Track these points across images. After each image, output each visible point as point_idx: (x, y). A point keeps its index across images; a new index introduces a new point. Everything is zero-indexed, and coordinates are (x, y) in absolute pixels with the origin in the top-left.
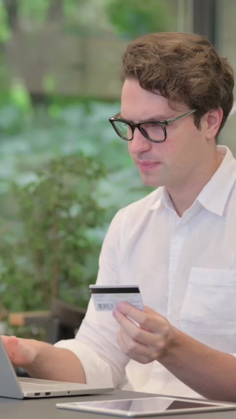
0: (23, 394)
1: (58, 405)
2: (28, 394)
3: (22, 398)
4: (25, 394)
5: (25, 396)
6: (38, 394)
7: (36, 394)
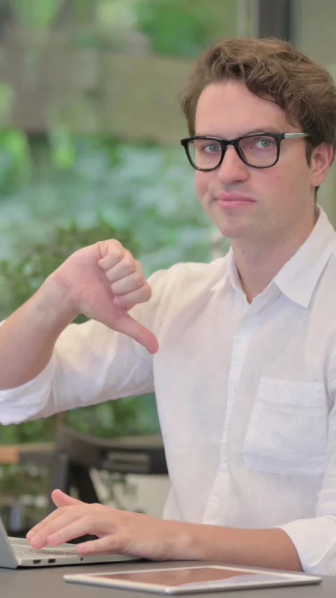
0: (17, 561)
1: (67, 577)
2: (23, 561)
3: (15, 567)
4: (20, 561)
5: (20, 563)
6: (38, 561)
7: (36, 562)
